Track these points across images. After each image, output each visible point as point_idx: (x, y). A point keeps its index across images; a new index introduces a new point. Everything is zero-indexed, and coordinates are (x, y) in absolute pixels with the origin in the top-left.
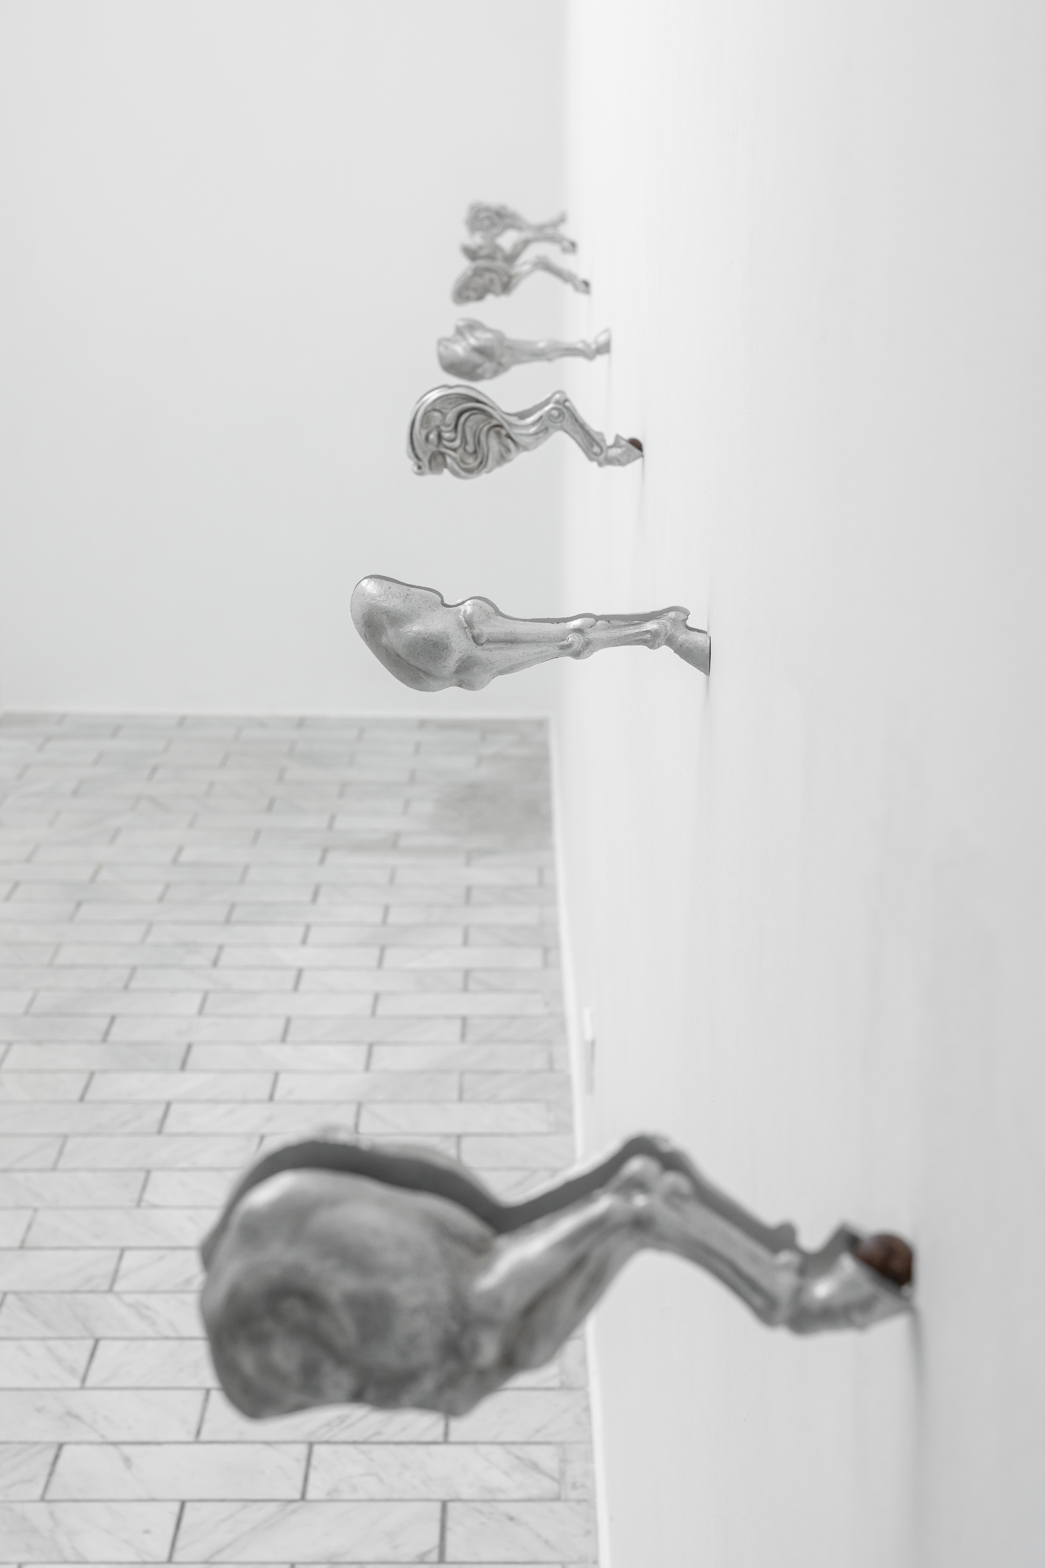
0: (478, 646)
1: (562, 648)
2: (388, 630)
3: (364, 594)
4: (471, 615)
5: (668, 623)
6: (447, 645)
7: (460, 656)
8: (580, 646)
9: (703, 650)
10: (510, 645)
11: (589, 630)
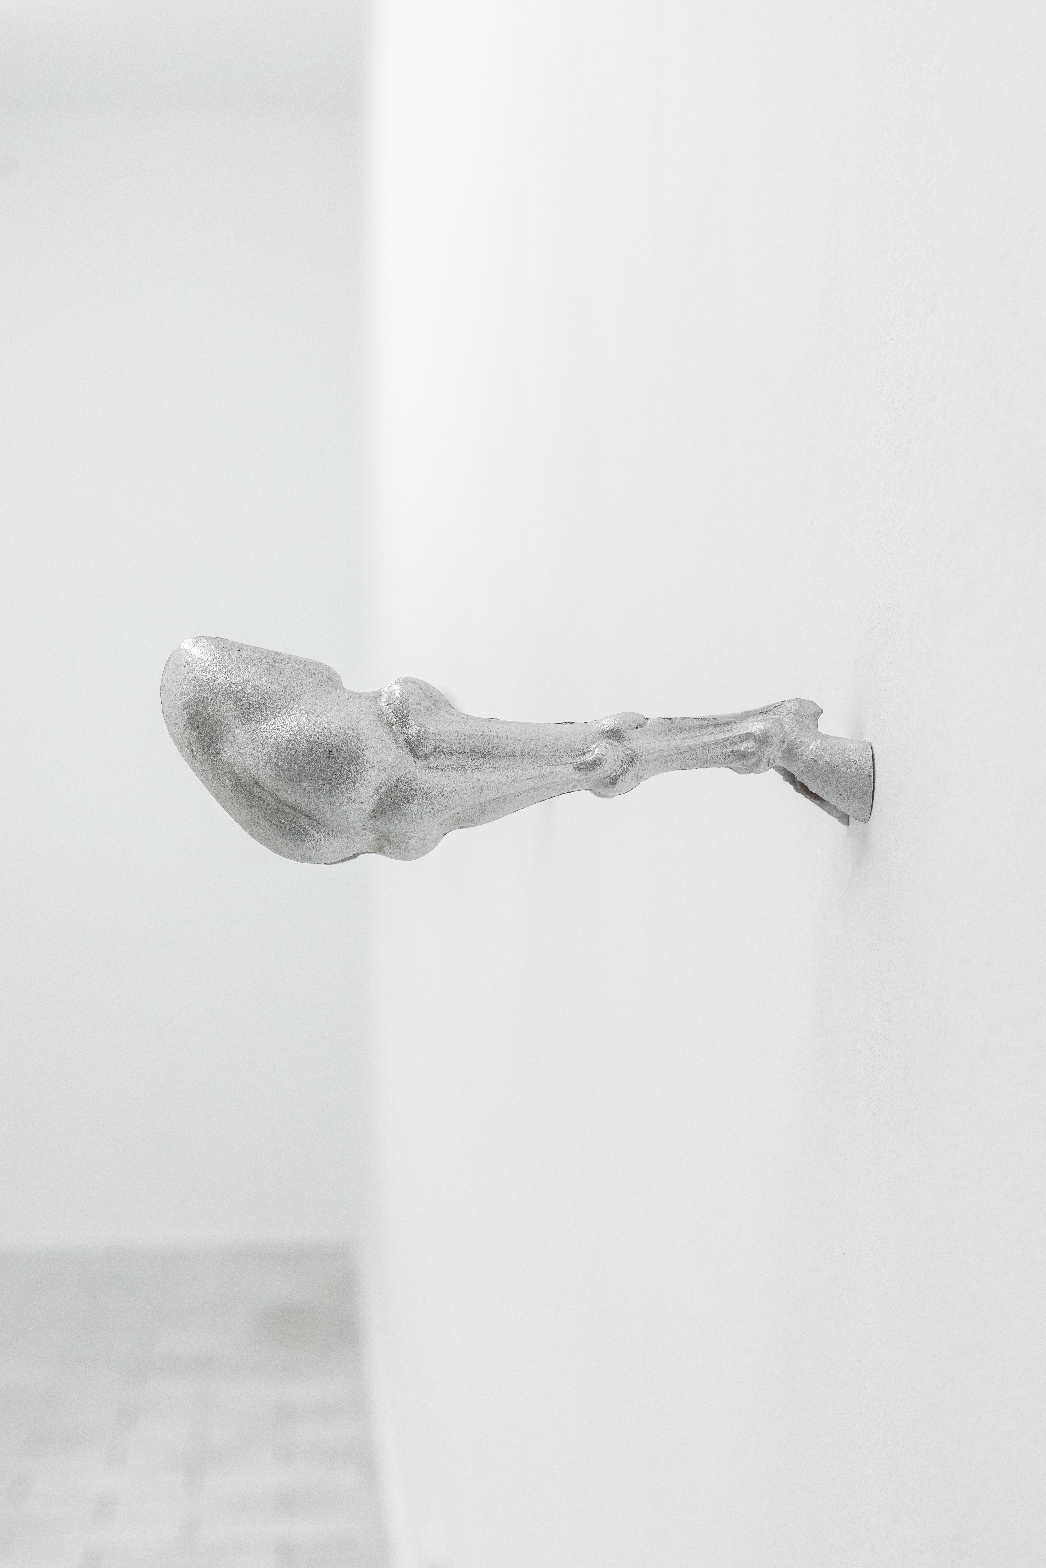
0: (417, 760)
1: (581, 768)
2: (237, 731)
3: (187, 663)
4: (403, 699)
5: (786, 720)
6: (356, 753)
7: (382, 778)
8: (618, 764)
9: (860, 767)
10: (479, 761)
11: (633, 733)
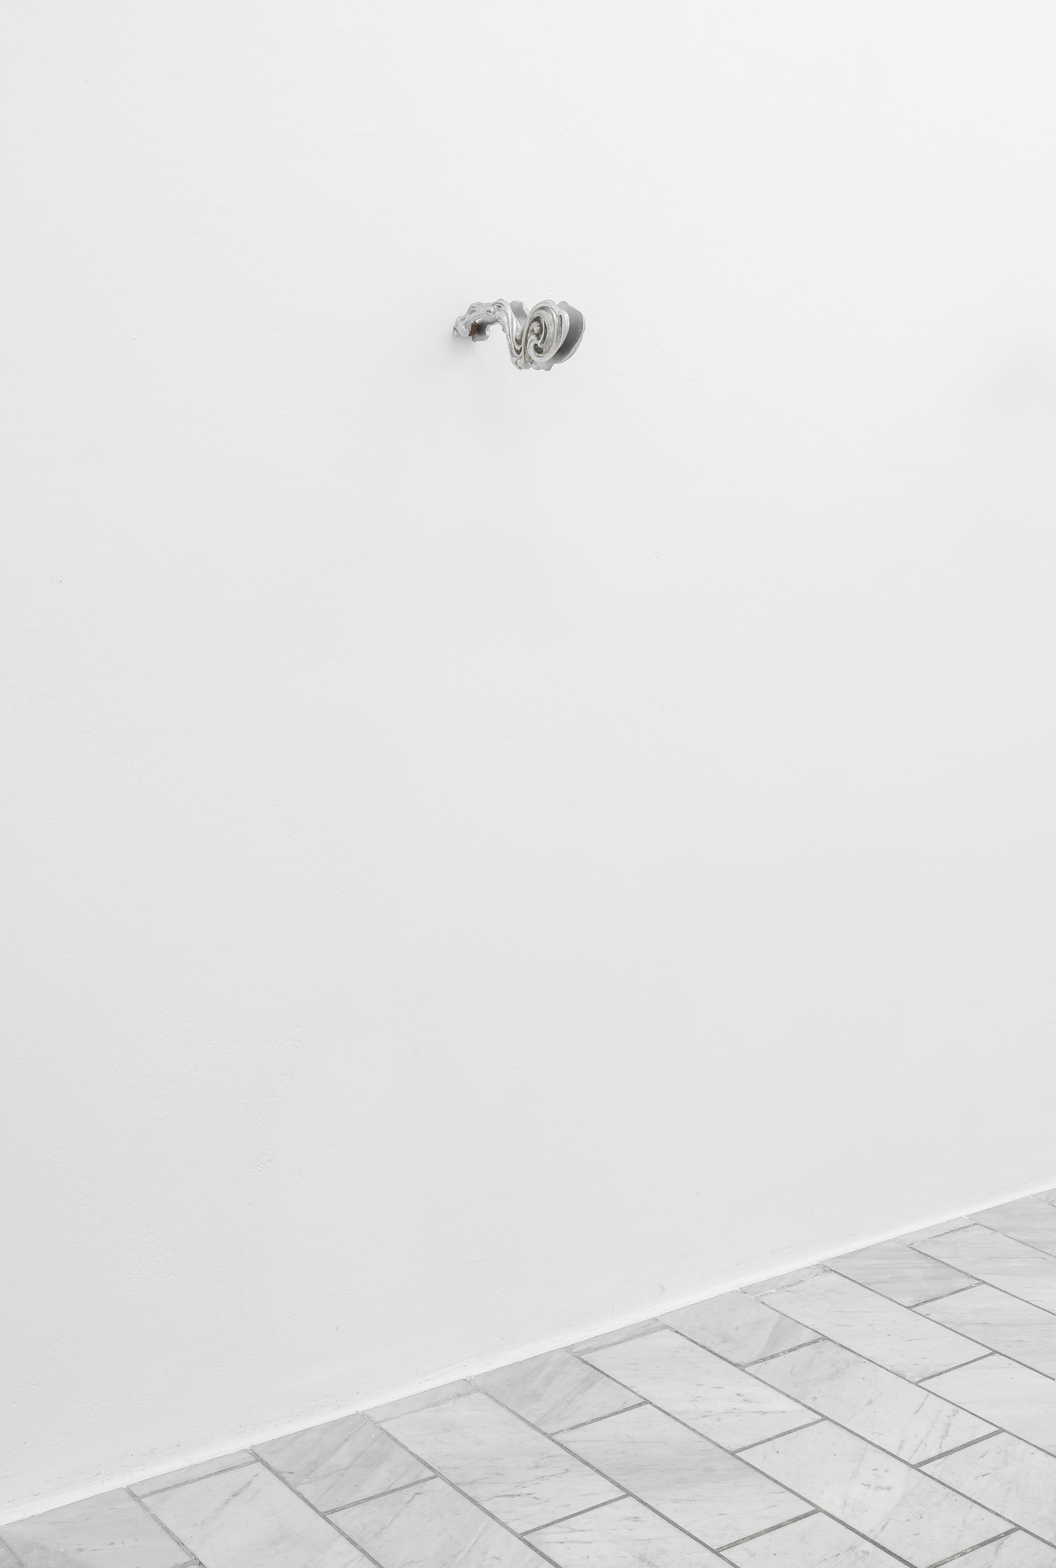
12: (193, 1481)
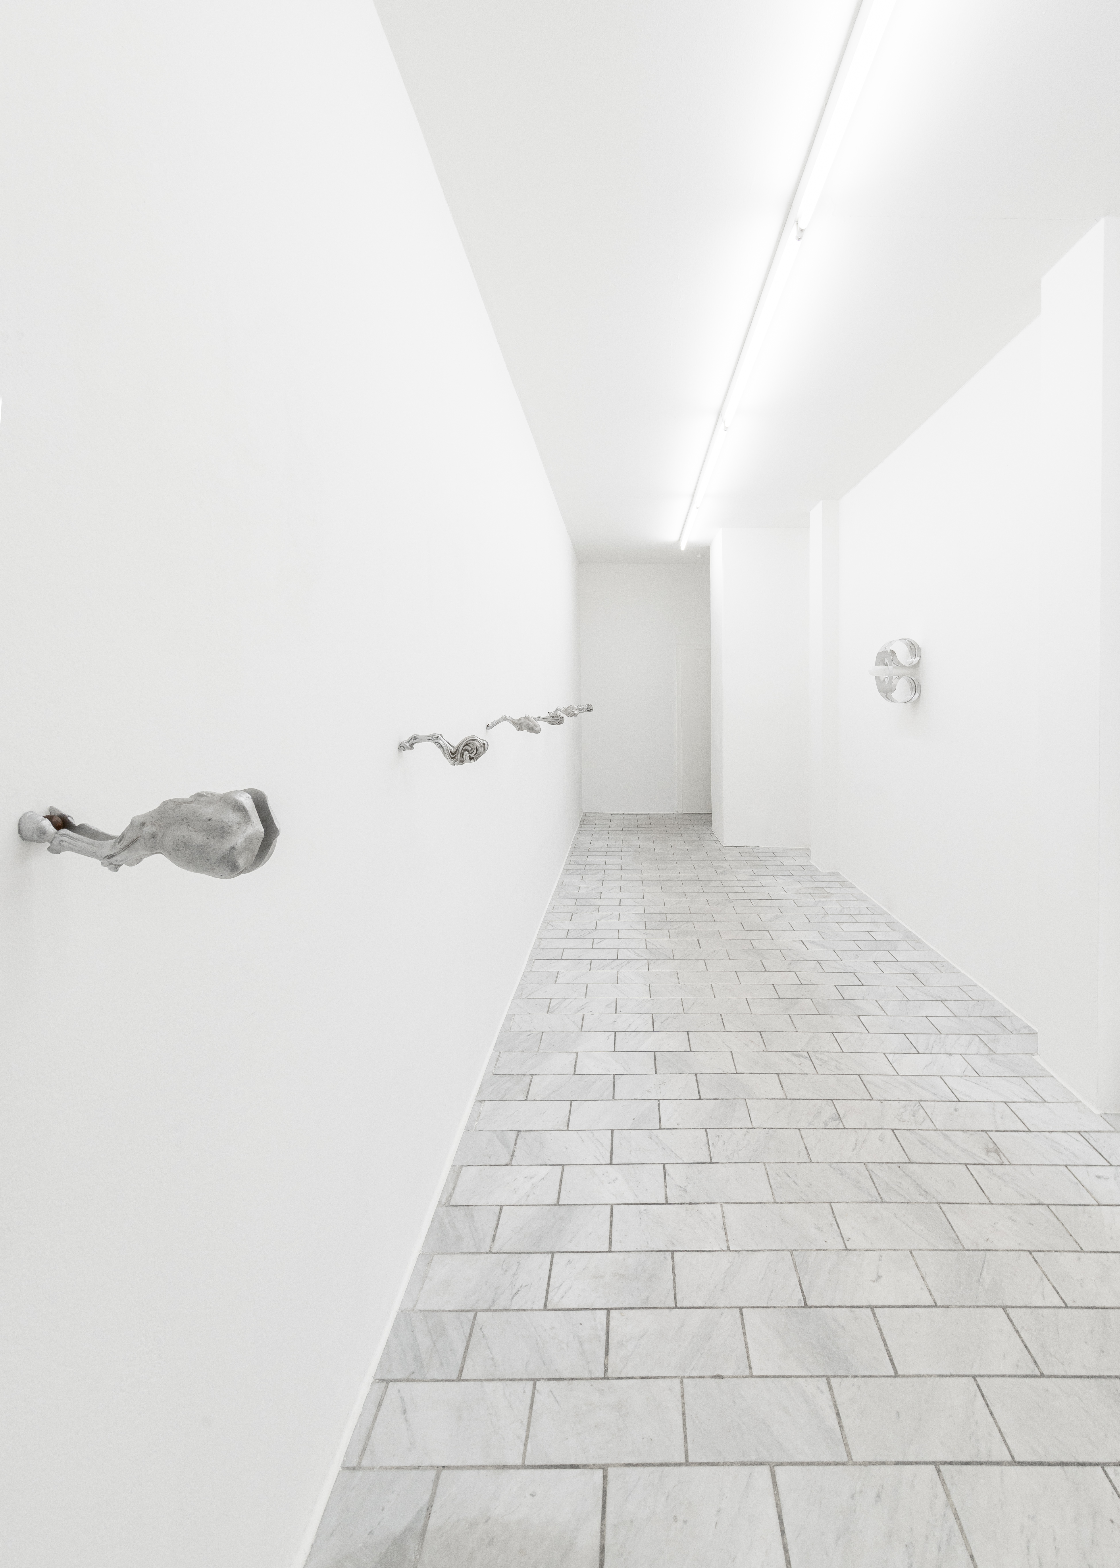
12: (372, 1427)
